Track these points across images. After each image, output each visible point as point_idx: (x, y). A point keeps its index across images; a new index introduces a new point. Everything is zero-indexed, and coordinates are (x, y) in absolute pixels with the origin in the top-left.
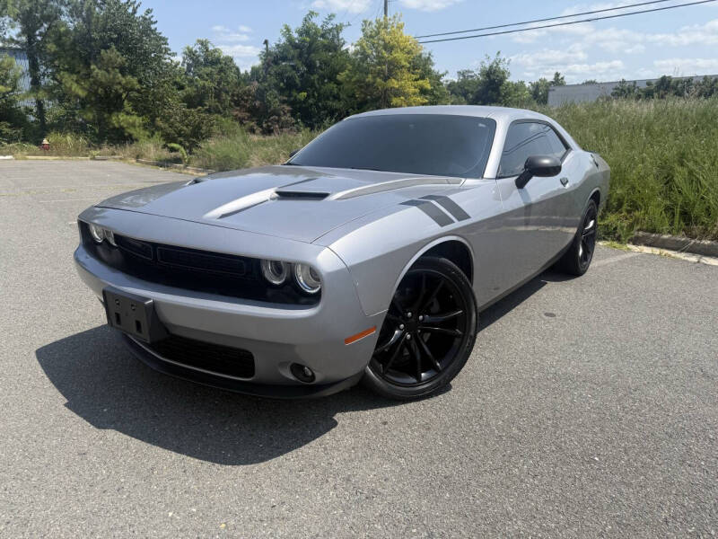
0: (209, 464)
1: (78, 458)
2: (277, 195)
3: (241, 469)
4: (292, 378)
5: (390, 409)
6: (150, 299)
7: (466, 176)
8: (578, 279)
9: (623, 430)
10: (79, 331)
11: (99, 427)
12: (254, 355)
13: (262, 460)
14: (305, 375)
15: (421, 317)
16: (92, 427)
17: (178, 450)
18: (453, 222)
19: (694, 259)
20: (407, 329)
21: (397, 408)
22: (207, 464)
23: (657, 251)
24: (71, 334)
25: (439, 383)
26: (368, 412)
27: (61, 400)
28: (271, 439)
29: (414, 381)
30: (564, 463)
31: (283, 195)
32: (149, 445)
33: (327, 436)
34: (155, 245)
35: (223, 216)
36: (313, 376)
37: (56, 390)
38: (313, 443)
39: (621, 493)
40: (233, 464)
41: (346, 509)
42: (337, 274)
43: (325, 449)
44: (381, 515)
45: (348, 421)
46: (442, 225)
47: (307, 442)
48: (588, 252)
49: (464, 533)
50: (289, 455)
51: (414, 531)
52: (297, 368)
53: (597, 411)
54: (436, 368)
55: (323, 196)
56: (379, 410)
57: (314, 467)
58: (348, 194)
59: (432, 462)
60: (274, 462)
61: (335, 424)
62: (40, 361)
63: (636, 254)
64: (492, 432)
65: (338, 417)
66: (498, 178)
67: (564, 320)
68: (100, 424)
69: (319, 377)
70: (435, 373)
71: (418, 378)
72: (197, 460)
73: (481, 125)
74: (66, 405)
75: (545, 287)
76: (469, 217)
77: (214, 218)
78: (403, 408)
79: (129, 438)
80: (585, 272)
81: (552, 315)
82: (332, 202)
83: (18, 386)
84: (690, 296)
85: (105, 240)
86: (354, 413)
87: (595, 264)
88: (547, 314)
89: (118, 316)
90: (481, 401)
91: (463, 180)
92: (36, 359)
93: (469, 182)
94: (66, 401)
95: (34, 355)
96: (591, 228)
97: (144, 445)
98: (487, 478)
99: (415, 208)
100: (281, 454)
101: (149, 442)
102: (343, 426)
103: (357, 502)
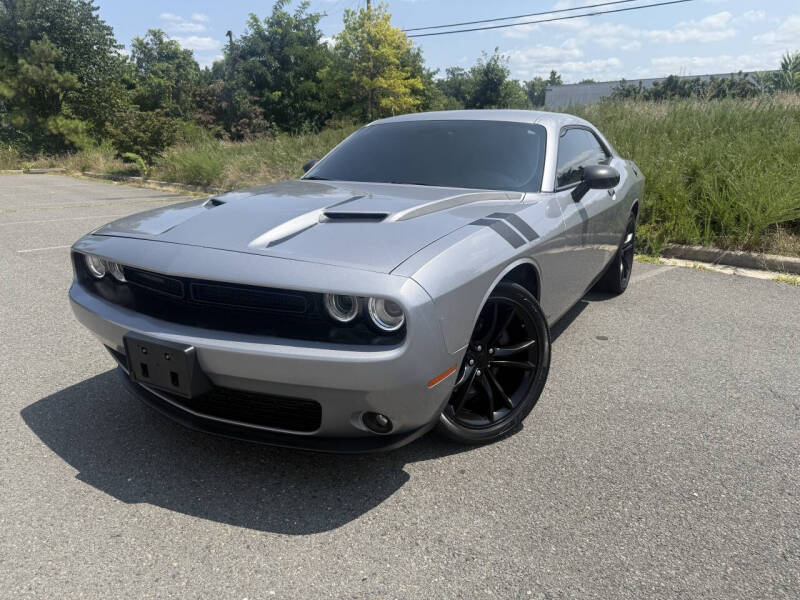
0: (276, 535)
1: (112, 542)
2: (325, 217)
3: (313, 539)
4: (364, 428)
5: (463, 455)
6: (189, 346)
7: (526, 190)
8: (619, 297)
9: (713, 460)
10: (69, 385)
11: (127, 502)
12: (322, 405)
13: (336, 526)
14: (379, 424)
15: (491, 350)
16: (118, 501)
17: (233, 522)
18: (525, 243)
19: (729, 271)
20: (478, 365)
21: (471, 453)
22: (272, 536)
23: (691, 264)
24: (60, 388)
25: (512, 423)
26: (440, 461)
27: (71, 472)
28: (339, 499)
29: (487, 422)
30: (664, 501)
31: (333, 217)
32: (196, 518)
33: (402, 491)
34: (187, 281)
35: (272, 244)
36: (389, 425)
37: (60, 459)
38: (388, 501)
39: (732, 530)
40: (303, 534)
41: (448, 574)
42: (423, 308)
43: (404, 507)
44: (488, 579)
45: (421, 473)
46: (516, 247)
47: (381, 500)
48: (628, 267)
49: (583, 590)
50: (365, 517)
51: (529, 593)
52: (370, 417)
53: (681, 441)
54: (508, 406)
55: (381, 217)
56: (452, 457)
57: (397, 529)
58: (408, 214)
59: (526, 513)
60: (350, 527)
61: (406, 477)
62: (30, 425)
63: (671, 268)
64: (580, 473)
65: (407, 468)
66: (555, 191)
67: (618, 343)
68: (128, 499)
69: (396, 426)
70: (509, 411)
71: (490, 417)
72: (258, 533)
73: (530, 132)
74: (77, 477)
75: (588, 307)
76: (538, 237)
77: (261, 246)
78: (477, 452)
79: (168, 511)
80: (625, 289)
81: (605, 338)
82: (392, 223)
83: (10, 458)
84: (736, 311)
85: (109, 275)
86: (424, 463)
87: (633, 280)
88: (598, 338)
89: (144, 367)
90: (559, 440)
91: (523, 194)
92: (23, 423)
93: (530, 196)
94: (77, 472)
95: (19, 417)
96: (630, 242)
97: (190, 520)
98: (588, 526)
99: (487, 228)
100: (355, 516)
101: (194, 514)
102: (417, 479)
103: (457, 566)
